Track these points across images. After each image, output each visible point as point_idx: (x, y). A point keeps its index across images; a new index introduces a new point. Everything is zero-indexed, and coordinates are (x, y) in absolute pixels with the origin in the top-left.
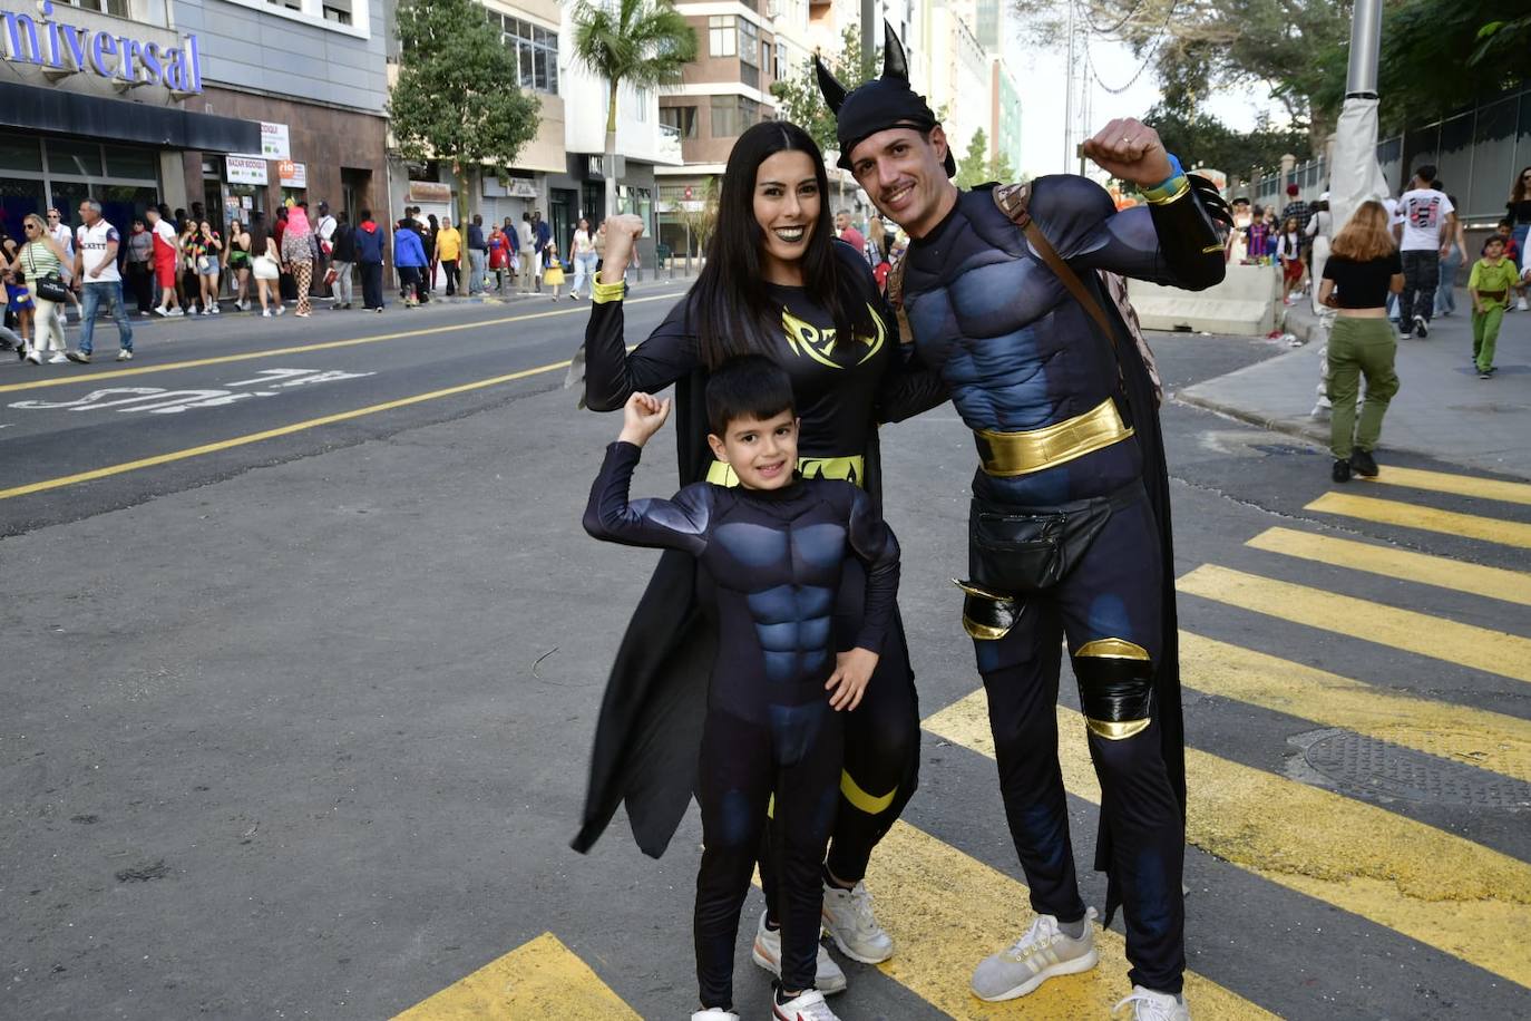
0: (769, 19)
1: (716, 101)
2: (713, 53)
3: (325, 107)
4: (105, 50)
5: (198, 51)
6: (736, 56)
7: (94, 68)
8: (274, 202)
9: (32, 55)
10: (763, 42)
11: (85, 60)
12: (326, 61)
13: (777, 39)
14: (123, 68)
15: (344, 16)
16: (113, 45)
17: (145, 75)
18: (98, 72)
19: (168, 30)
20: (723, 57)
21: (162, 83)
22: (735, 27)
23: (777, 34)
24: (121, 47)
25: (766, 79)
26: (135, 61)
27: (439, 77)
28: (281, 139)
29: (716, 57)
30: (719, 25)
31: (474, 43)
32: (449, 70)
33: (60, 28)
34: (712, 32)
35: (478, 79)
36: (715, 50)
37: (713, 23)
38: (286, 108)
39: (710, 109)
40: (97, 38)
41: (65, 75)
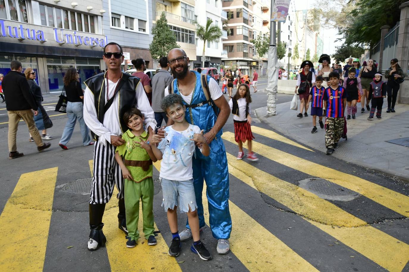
0: (251, 26)
1: (238, 44)
2: (237, 34)
3: (139, 49)
4: (87, 40)
5: (107, 39)
6: (242, 34)
7: (84, 43)
8: (126, 68)
9: (71, 42)
10: (250, 31)
11: (83, 42)
12: (139, 39)
13: (253, 30)
14: (91, 43)
15: (144, 30)
16: (88, 39)
17: (95, 44)
18: (85, 44)
19: (103, 35)
20: (240, 35)
21: (99, 46)
22: (242, 28)
23: (254, 29)
24: (90, 39)
25: (250, 39)
26: (93, 42)
27: (159, 42)
28: (128, 55)
29: (238, 35)
30: (239, 28)
31: (166, 35)
32: (161, 40)
33: (77, 36)
34: (237, 29)
35: (167, 42)
36: (238, 33)
37: (237, 27)
38: (129, 49)
39: (236, 46)
40: (85, 38)
41: (78, 45)
